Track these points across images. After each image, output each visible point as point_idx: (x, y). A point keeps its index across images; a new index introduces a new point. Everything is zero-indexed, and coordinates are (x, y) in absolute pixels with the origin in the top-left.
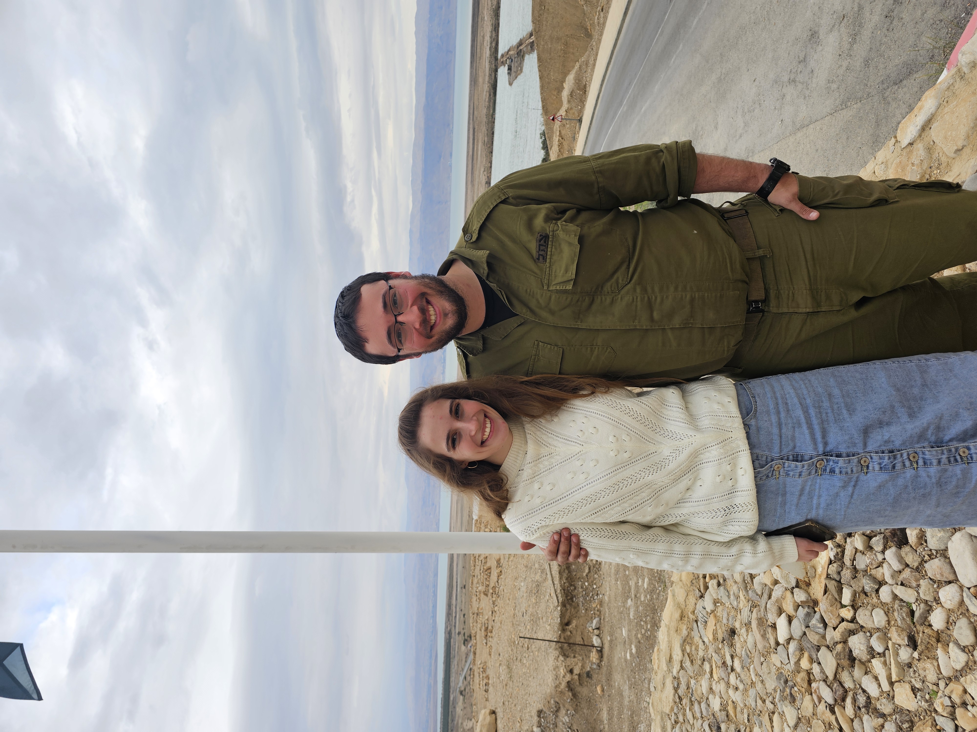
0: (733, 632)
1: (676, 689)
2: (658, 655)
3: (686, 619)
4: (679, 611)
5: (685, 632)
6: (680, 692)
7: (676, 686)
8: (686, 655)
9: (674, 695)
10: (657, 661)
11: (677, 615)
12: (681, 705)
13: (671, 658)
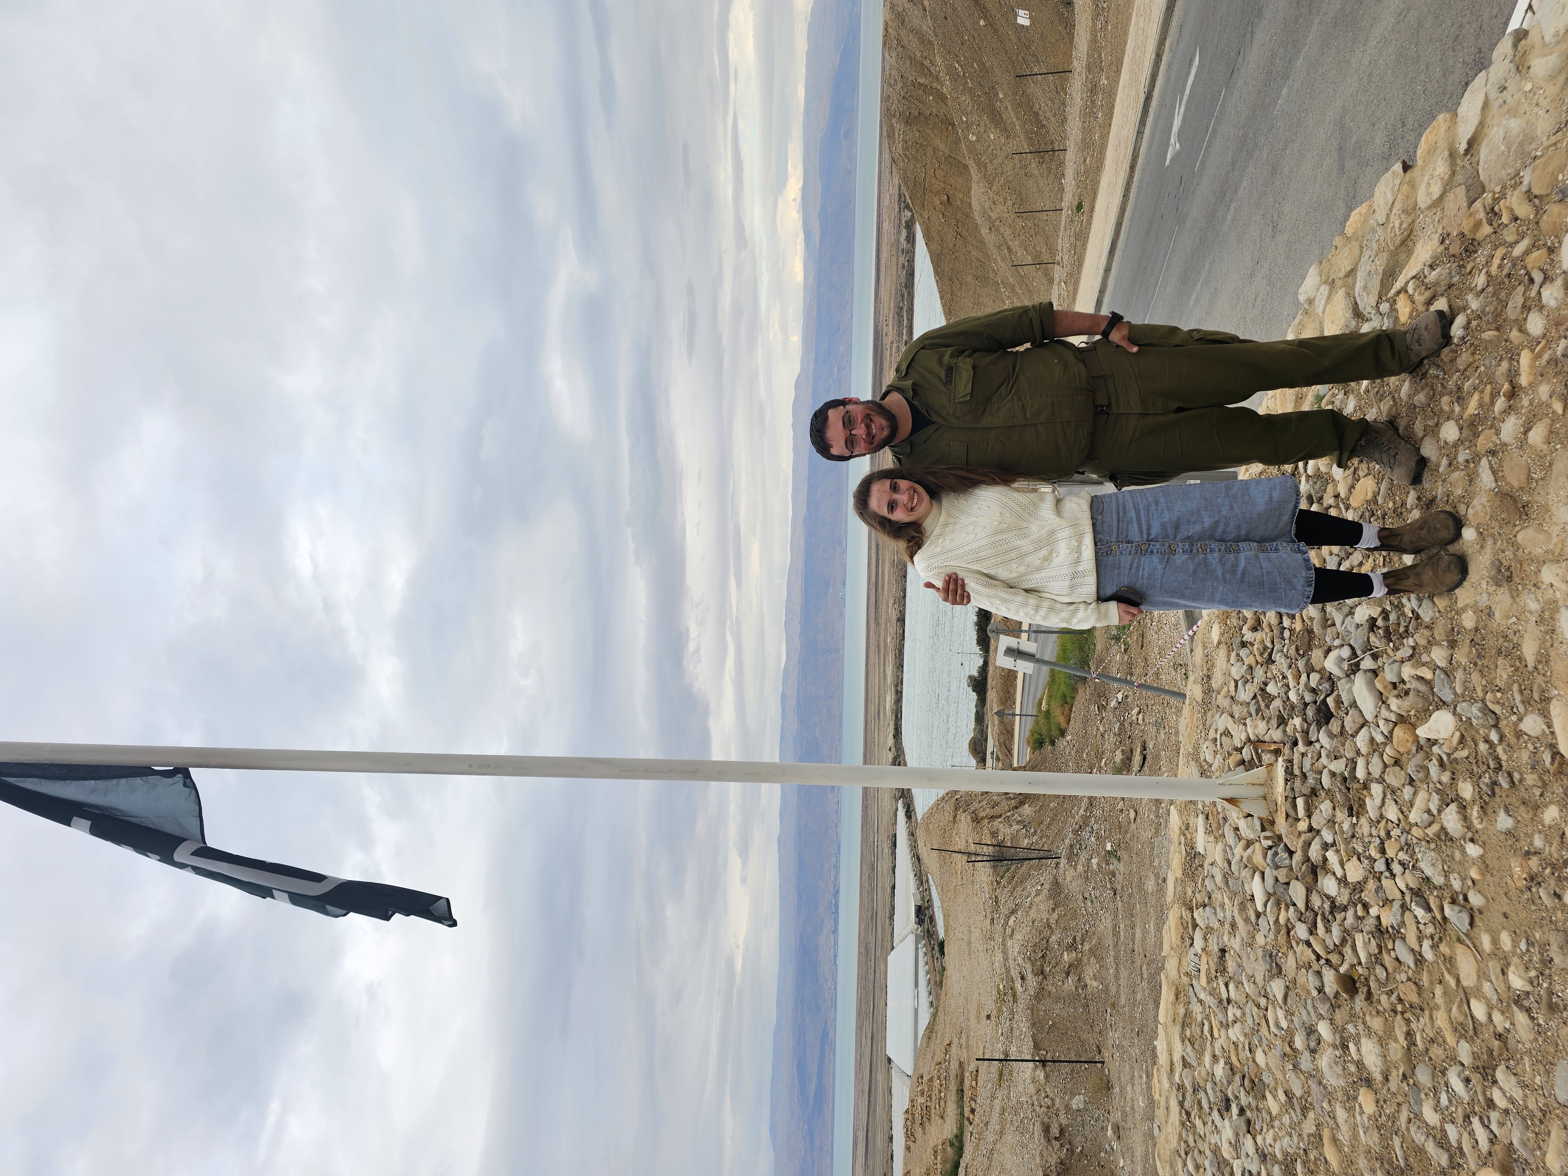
0: (1223, 951)
1: (1181, 1104)
2: (1158, 1076)
3: (1182, 995)
4: (1174, 988)
5: (1182, 1011)
6: (1187, 1105)
7: (1181, 1099)
8: (1186, 1041)
9: (1181, 1113)
10: (1158, 1085)
11: (1172, 997)
12: (1190, 1122)
13: (1172, 1064)
